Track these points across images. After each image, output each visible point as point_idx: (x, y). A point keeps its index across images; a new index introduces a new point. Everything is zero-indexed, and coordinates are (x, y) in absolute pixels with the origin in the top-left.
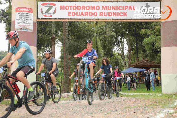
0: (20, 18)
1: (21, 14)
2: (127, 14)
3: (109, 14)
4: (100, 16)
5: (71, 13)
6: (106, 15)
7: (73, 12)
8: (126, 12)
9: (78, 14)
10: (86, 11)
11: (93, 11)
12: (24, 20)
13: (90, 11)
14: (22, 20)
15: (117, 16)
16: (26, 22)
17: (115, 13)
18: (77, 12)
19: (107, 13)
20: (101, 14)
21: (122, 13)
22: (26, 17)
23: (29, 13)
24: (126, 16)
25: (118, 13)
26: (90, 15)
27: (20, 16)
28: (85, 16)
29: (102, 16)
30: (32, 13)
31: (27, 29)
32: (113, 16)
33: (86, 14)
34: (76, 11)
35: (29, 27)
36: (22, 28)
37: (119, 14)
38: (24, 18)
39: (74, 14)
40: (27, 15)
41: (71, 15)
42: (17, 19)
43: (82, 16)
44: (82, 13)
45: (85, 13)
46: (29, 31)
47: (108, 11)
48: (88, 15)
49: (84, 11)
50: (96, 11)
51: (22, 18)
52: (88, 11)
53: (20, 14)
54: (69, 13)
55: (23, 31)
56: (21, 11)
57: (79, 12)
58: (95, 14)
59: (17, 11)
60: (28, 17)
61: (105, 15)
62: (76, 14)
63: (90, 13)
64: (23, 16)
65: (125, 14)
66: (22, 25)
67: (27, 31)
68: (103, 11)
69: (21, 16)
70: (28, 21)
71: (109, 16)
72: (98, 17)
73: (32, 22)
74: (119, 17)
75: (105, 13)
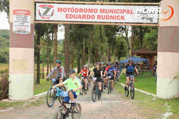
0: (17, 21)
1: (19, 17)
2: (124, 17)
3: (107, 17)
4: (98, 19)
5: (69, 16)
6: (104, 18)
7: (70, 15)
8: (124, 16)
9: (76, 17)
10: (84, 13)
11: (91, 14)
12: (22, 23)
13: (87, 13)
14: (20, 22)
15: (114, 19)
16: (23, 25)
17: (113, 16)
18: (75, 15)
19: (105, 16)
20: (99, 17)
21: (120, 17)
22: (24, 20)
23: (27, 16)
24: (124, 19)
25: (116, 16)
26: (87, 18)
27: (17, 19)
28: (83, 18)
29: (100, 19)
30: (30, 15)
31: (25, 32)
32: (111, 19)
33: (84, 17)
34: (73, 14)
35: (27, 30)
36: (19, 31)
37: (117, 18)
38: (21, 21)
39: (71, 16)
40: (24, 18)
41: (69, 17)
42: (14, 22)
43: (80, 18)
44: (80, 15)
45: (83, 15)
46: (26, 33)
47: (105, 14)
48: (86, 17)
49: (81, 14)
50: (94, 14)
51: (20, 21)
52: (86, 14)
53: (17, 17)
54: (67, 15)
55: (20, 33)
56: (18, 13)
57: (77, 15)
58: (93, 17)
59: (14, 13)
60: (26, 19)
61: (102, 19)
62: (74, 16)
63: (87, 15)
64: (21, 19)
65: (123, 18)
66: (19, 28)
67: (25, 33)
68: (101, 14)
69: (19, 19)
70: (25, 24)
71: (107, 19)
72: (96, 20)
73: (29, 24)
74: (117, 21)
75: (102, 16)
